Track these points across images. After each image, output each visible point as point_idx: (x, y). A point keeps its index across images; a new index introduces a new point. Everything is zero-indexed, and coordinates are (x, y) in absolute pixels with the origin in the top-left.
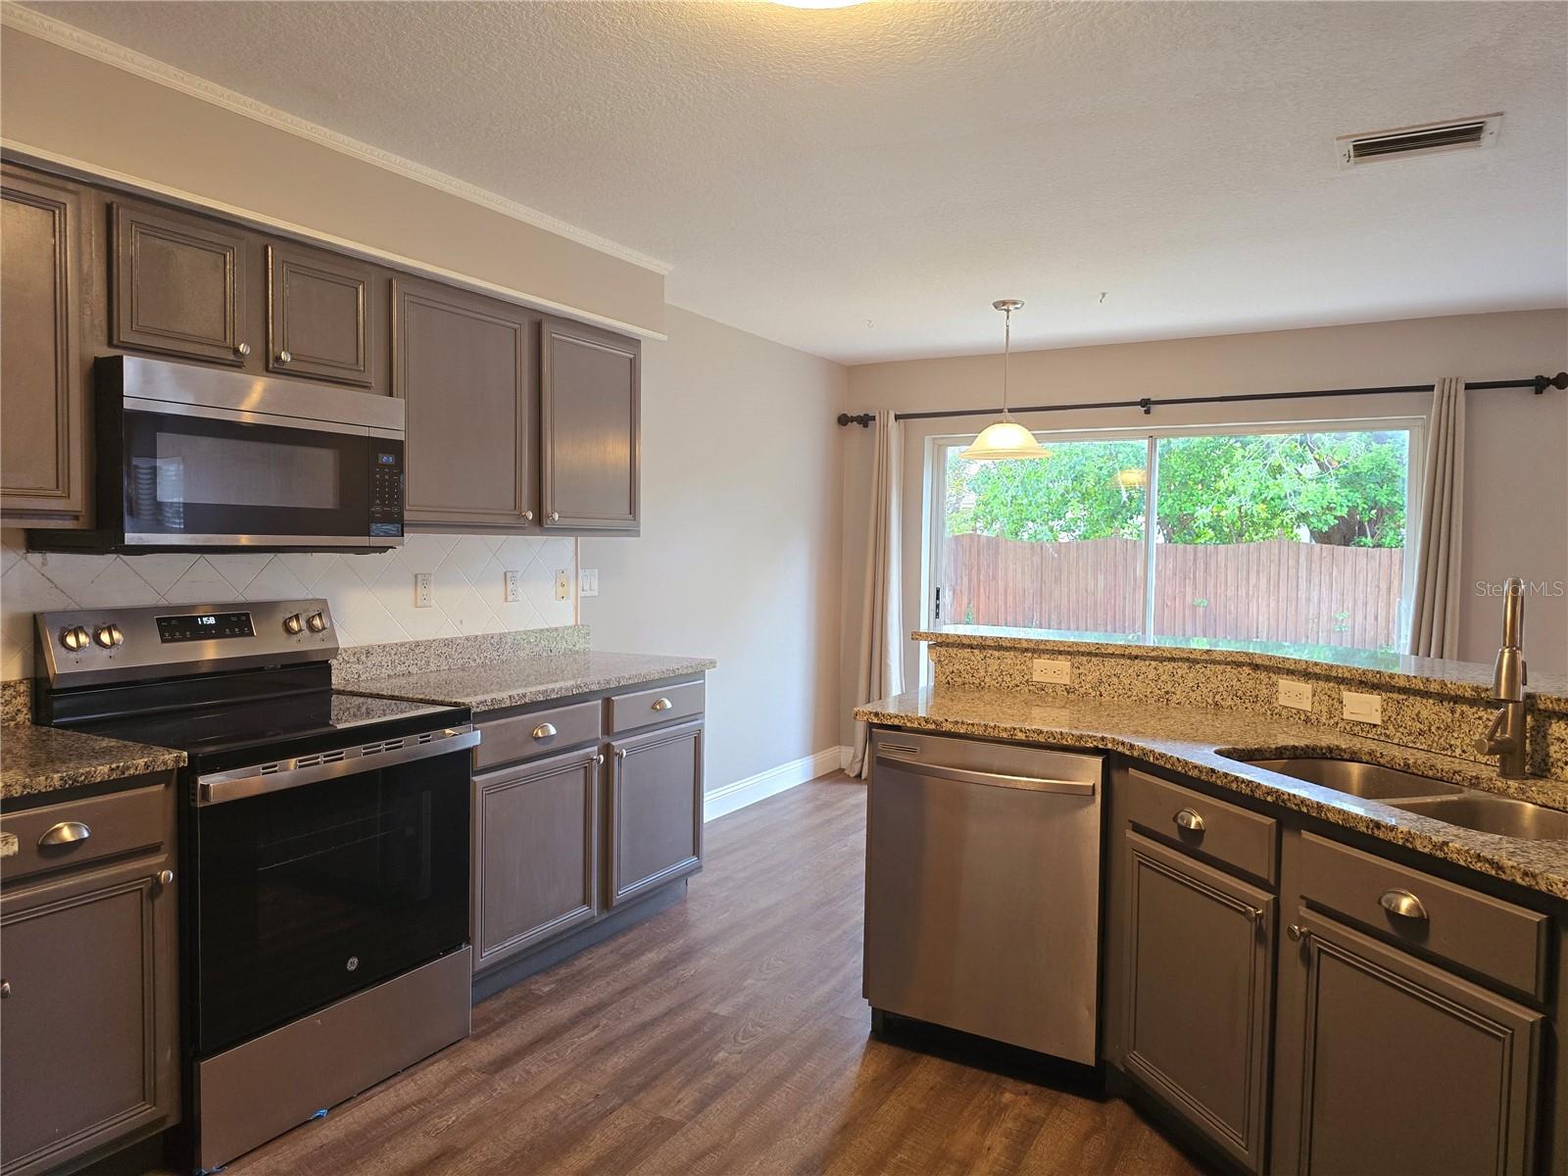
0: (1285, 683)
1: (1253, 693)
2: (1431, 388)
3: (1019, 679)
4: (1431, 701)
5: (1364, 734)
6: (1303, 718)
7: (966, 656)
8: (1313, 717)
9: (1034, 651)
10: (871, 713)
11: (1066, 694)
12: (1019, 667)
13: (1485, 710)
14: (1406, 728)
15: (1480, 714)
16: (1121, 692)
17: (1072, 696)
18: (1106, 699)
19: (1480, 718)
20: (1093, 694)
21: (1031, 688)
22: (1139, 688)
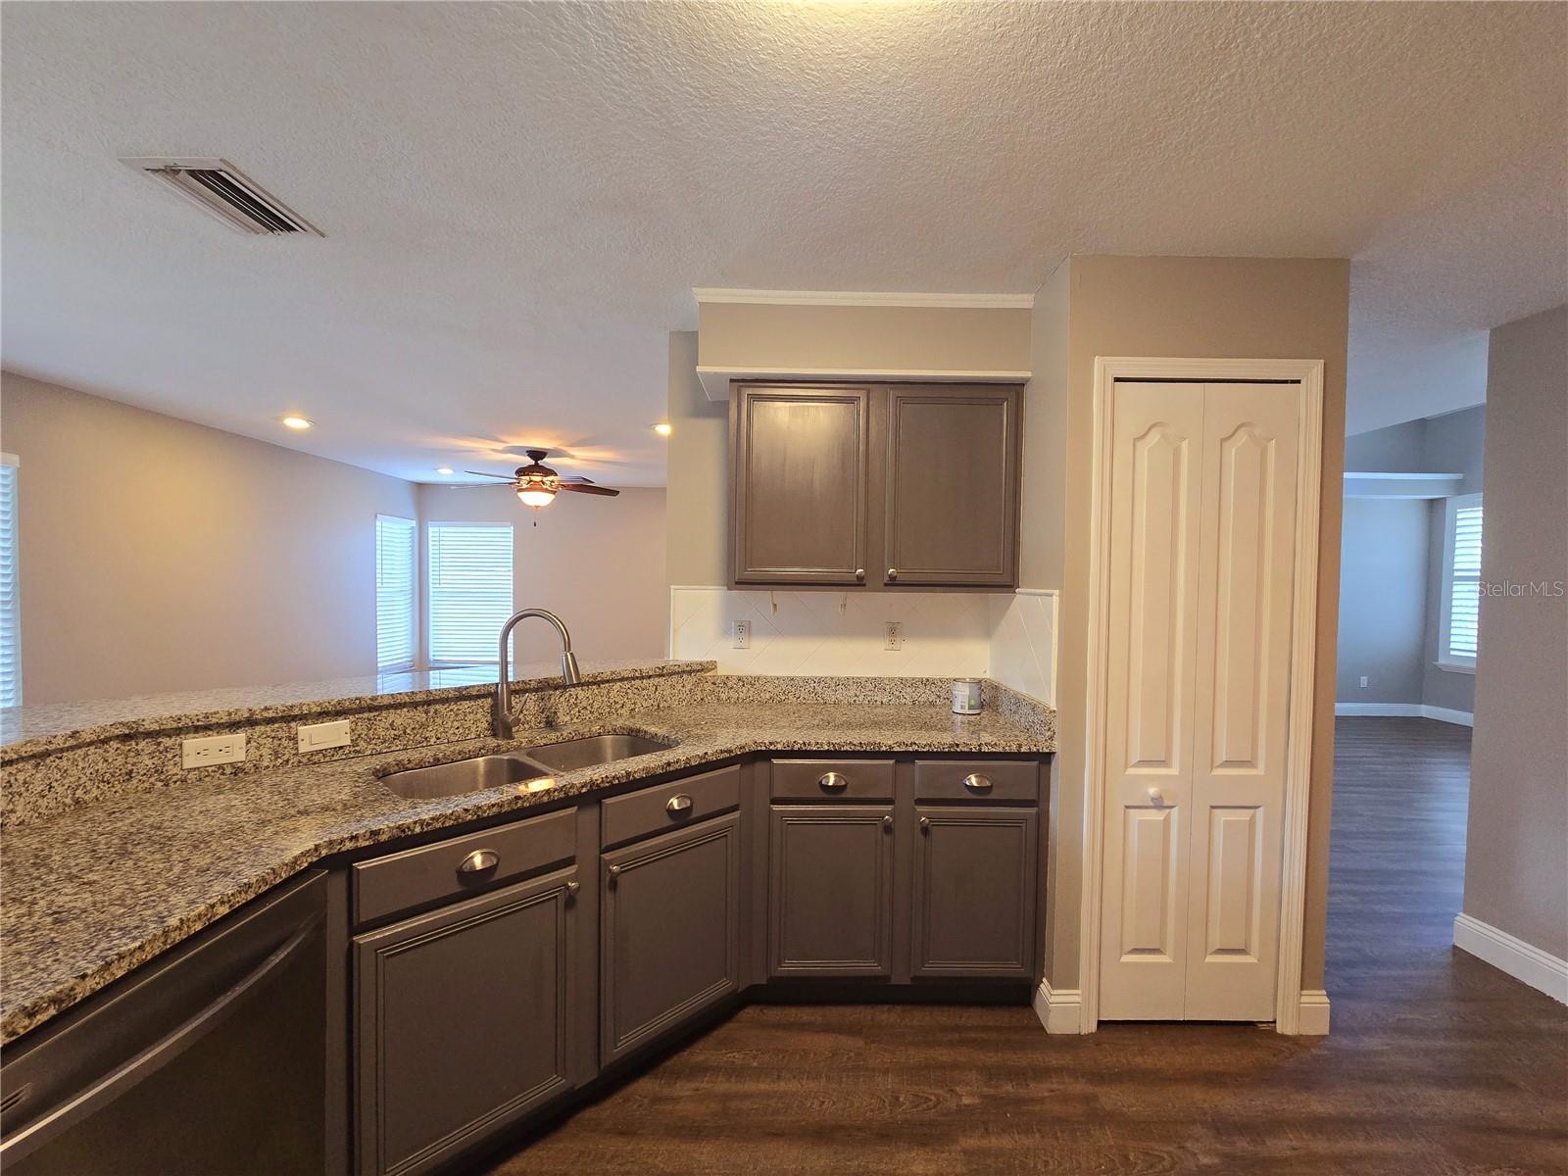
0: (191, 743)
1: (123, 771)
4: (405, 710)
5: (327, 759)
13: (456, 703)
14: (379, 738)
15: (451, 707)
19: (451, 710)
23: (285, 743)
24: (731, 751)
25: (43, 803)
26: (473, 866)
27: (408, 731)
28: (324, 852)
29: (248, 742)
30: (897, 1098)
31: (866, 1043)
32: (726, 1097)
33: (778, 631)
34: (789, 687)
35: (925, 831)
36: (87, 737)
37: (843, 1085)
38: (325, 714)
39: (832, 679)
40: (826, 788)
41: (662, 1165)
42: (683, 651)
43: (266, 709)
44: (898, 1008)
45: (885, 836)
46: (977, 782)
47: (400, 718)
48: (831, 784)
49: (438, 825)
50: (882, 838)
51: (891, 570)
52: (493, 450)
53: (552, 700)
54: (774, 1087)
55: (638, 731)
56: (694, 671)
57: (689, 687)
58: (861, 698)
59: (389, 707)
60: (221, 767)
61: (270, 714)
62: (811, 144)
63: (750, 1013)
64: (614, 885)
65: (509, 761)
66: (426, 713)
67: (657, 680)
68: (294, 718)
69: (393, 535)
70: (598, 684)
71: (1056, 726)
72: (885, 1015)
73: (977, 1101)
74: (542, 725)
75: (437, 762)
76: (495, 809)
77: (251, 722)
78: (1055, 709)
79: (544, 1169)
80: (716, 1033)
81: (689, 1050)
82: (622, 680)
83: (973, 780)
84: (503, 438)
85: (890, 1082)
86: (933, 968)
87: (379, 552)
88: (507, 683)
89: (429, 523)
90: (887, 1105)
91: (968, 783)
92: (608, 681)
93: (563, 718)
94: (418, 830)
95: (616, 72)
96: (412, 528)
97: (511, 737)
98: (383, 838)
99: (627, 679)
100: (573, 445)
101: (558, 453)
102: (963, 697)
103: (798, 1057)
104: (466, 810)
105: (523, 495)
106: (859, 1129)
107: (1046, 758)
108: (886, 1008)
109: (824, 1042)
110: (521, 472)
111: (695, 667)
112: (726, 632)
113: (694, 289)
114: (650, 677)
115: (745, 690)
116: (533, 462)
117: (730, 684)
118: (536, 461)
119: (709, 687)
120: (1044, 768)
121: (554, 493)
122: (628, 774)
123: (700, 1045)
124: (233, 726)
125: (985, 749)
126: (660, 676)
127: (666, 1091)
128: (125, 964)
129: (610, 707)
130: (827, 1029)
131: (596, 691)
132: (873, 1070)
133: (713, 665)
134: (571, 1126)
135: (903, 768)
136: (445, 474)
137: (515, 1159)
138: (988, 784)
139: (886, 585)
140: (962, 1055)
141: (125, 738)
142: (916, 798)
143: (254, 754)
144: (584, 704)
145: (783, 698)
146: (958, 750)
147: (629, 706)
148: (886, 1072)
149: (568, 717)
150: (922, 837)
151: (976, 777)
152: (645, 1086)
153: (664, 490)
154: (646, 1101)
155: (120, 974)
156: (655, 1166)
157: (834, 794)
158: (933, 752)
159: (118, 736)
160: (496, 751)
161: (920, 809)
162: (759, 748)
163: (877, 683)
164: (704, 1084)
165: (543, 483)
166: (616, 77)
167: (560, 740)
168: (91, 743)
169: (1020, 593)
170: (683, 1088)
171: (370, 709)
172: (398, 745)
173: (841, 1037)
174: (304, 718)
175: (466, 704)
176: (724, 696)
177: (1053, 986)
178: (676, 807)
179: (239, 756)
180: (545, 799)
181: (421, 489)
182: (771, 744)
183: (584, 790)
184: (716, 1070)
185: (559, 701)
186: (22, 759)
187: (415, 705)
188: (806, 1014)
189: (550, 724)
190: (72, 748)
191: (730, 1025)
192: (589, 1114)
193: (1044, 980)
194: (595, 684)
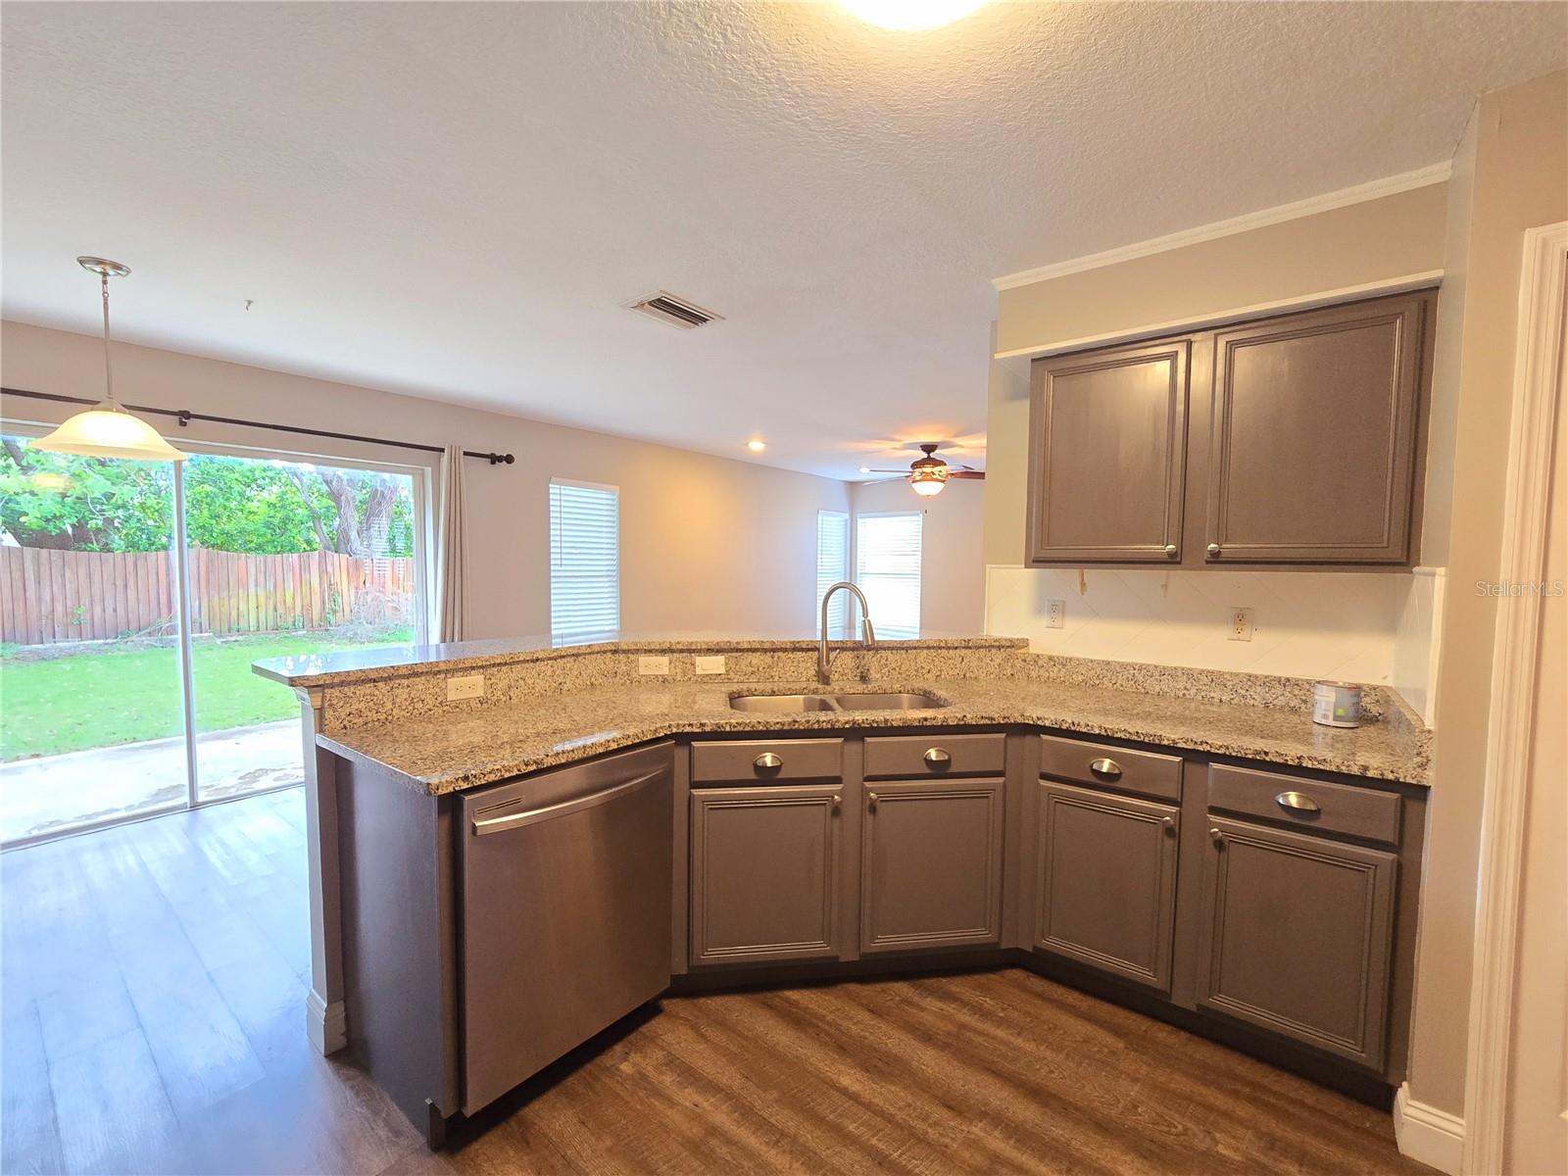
2: (443, 450)
3: (431, 702)
6: (660, 680)
7: (368, 692)
8: (670, 678)
9: (447, 671)
10: (457, 780)
11: (479, 705)
12: (431, 691)
16: (526, 692)
17: (485, 706)
18: (515, 700)
20: (504, 699)
21: (445, 709)
22: (540, 685)
23: (689, 666)
24: (993, 719)
25: (578, 681)
26: (765, 762)
27: (761, 669)
28: (674, 730)
29: (670, 663)
30: (1136, 1107)
31: (1126, 1048)
32: (963, 1026)
33: (1096, 612)
34: (1104, 671)
35: (1220, 845)
36: (597, 649)
37: (1081, 1069)
38: (711, 651)
39: (1156, 667)
40: (1098, 773)
41: (890, 1045)
42: (997, 628)
43: (678, 643)
44: (1183, 1035)
45: (1165, 838)
46: (1298, 803)
47: (756, 659)
48: (1105, 770)
49: (741, 729)
50: (1163, 841)
51: (1212, 545)
52: (894, 448)
53: (866, 659)
54: (1012, 1039)
55: (930, 692)
56: (1003, 647)
57: (998, 661)
58: (1193, 691)
59: (748, 650)
60: (657, 676)
61: (680, 647)
62: (1031, 129)
63: (1017, 974)
64: (873, 809)
65: (821, 700)
66: (773, 658)
67: (964, 651)
68: (694, 651)
69: (831, 526)
70: (907, 649)
71: (1432, 750)
72: (1163, 1034)
73: (1238, 1158)
74: (857, 678)
75: (773, 693)
76: (778, 726)
77: (672, 651)
78: (1432, 728)
79: (811, 1006)
80: (976, 977)
81: (949, 979)
82: (928, 648)
83: (1293, 799)
84: (897, 437)
85: (1135, 1091)
86: (1224, 1003)
87: (820, 541)
88: (826, 641)
89: (859, 515)
90: (1120, 1106)
91: (1281, 801)
92: (915, 648)
93: (874, 675)
94: (728, 729)
95: (846, 149)
96: (846, 520)
97: (828, 684)
98: (708, 729)
99: (933, 647)
100: (958, 435)
101: (947, 445)
102: (1326, 705)
103: (1046, 1027)
104: (759, 722)
105: (916, 486)
106: (1077, 1109)
107: (1421, 792)
108: (1168, 1028)
109: (1080, 1028)
110: (915, 465)
111: (1004, 643)
112: (1038, 611)
113: (994, 281)
114: (956, 648)
115: (1056, 669)
116: (925, 455)
117: (1040, 663)
118: (929, 456)
119: (1019, 664)
120: (1412, 806)
121: (943, 481)
122: (886, 721)
123: (958, 980)
124: (663, 652)
125: (1306, 763)
126: (966, 648)
127: (916, 999)
128: (565, 756)
129: (917, 671)
130: (1088, 1018)
131: (904, 656)
132: (1121, 1072)
133: (1025, 643)
134: (840, 989)
135: (1193, 769)
136: (864, 473)
137: (795, 991)
138: (1312, 807)
139: (1207, 562)
140: (1243, 1110)
141: (615, 652)
142: (1209, 805)
143: (673, 671)
144: (894, 665)
145: (1097, 682)
146: (1267, 759)
147: (935, 672)
148: (1135, 1080)
149: (879, 675)
150: (1215, 852)
151: (1299, 797)
152: (902, 988)
153: (984, 474)
154: (898, 998)
155: (563, 761)
156: (886, 1044)
157: (1106, 783)
158: (1230, 756)
159: (611, 651)
160: (815, 692)
161: (1213, 818)
162: (1027, 721)
163: (1216, 678)
164: (950, 1008)
165: (934, 474)
166: (847, 152)
167: (866, 691)
168: (598, 653)
169: (1420, 574)
170: (932, 1004)
171: (738, 650)
172: (754, 678)
173: (1101, 1031)
174: (698, 651)
175: (800, 654)
176: (1034, 674)
177: (1416, 1095)
178: (934, 758)
179: (665, 671)
180: (816, 726)
181: (853, 486)
182: (1039, 719)
183: (847, 726)
184: (964, 1004)
185: (872, 660)
186: (568, 656)
187: (765, 651)
188: (1072, 997)
189: (864, 679)
190: (590, 654)
191: (992, 976)
192: (853, 987)
193: (1405, 1084)
194: (903, 649)
